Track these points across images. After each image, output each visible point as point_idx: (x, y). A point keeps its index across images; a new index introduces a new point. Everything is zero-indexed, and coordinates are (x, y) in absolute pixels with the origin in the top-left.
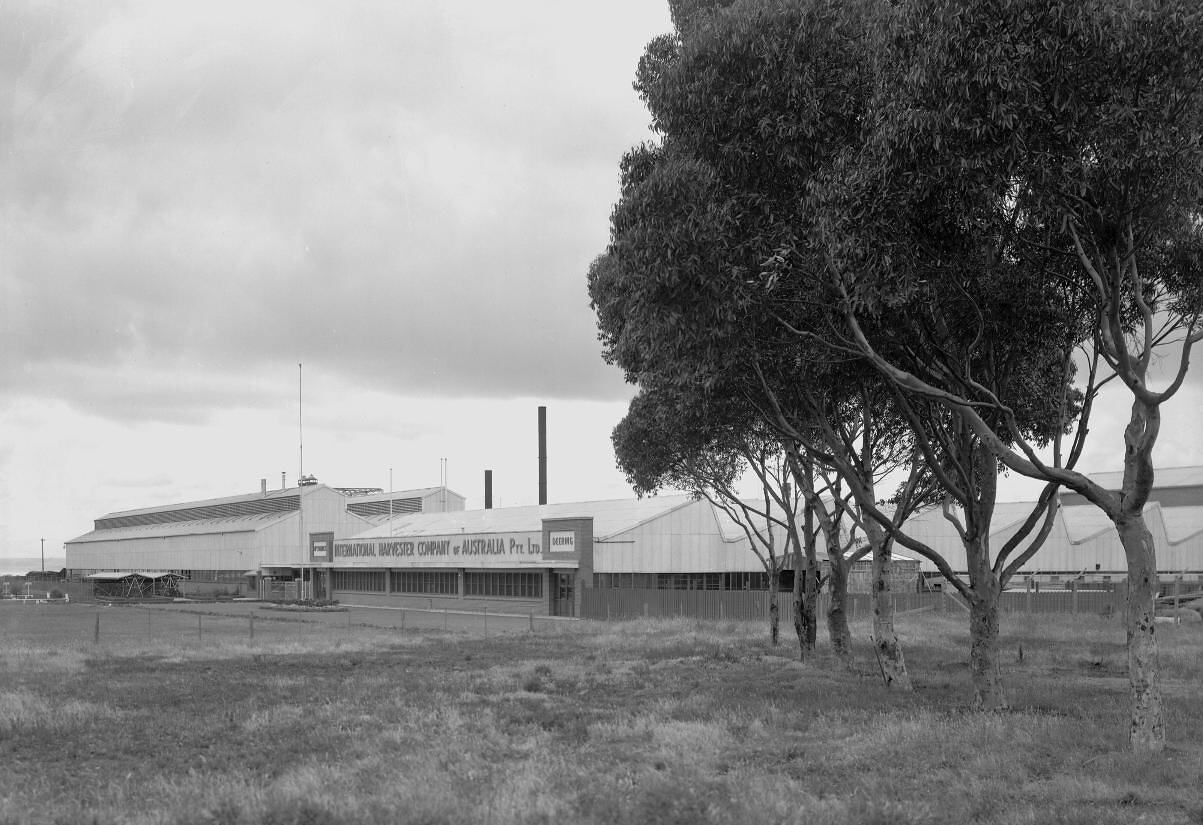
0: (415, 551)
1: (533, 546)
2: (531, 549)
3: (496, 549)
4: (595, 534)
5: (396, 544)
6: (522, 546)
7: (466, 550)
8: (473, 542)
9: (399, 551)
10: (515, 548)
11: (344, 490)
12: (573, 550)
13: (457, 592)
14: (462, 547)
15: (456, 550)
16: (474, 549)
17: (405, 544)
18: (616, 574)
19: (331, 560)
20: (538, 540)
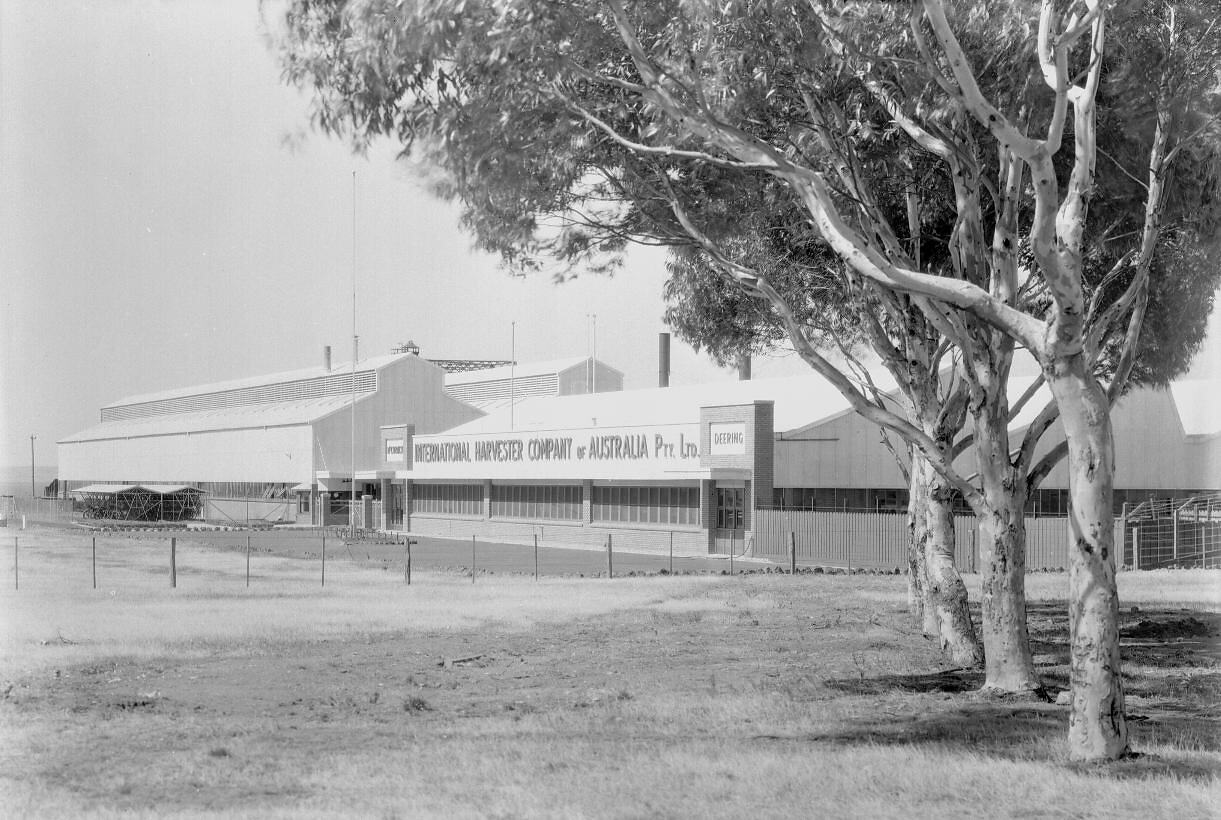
0: (525, 452)
1: (689, 446)
2: (685, 451)
3: (635, 453)
4: (776, 429)
5: (498, 444)
6: (672, 447)
7: (595, 450)
8: (604, 440)
9: (503, 453)
10: (663, 447)
11: (440, 362)
12: (743, 452)
13: (581, 517)
14: (588, 448)
15: (581, 452)
16: (605, 451)
17: (512, 443)
18: (810, 491)
19: (410, 467)
20: (694, 436)
